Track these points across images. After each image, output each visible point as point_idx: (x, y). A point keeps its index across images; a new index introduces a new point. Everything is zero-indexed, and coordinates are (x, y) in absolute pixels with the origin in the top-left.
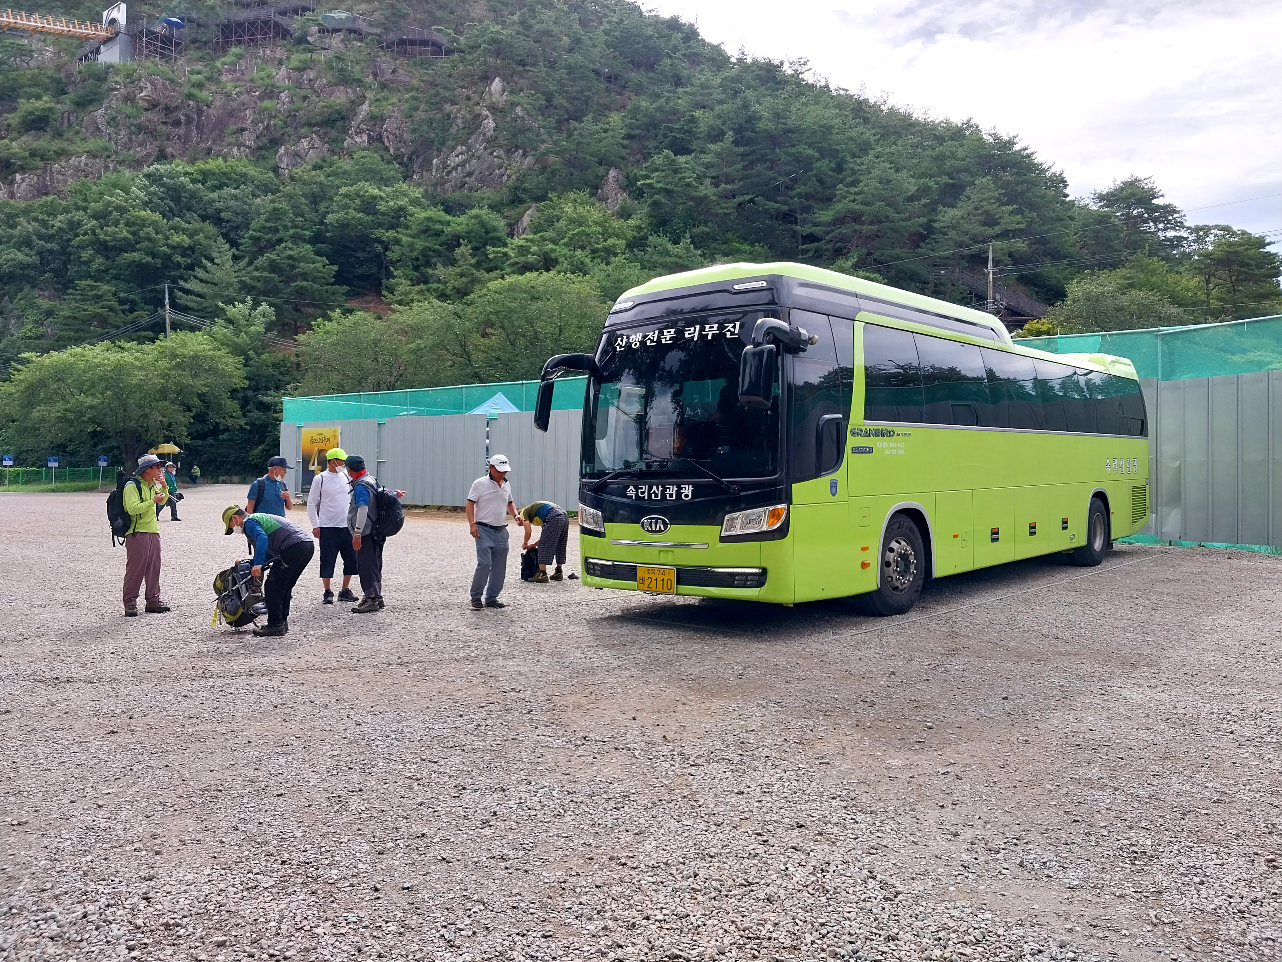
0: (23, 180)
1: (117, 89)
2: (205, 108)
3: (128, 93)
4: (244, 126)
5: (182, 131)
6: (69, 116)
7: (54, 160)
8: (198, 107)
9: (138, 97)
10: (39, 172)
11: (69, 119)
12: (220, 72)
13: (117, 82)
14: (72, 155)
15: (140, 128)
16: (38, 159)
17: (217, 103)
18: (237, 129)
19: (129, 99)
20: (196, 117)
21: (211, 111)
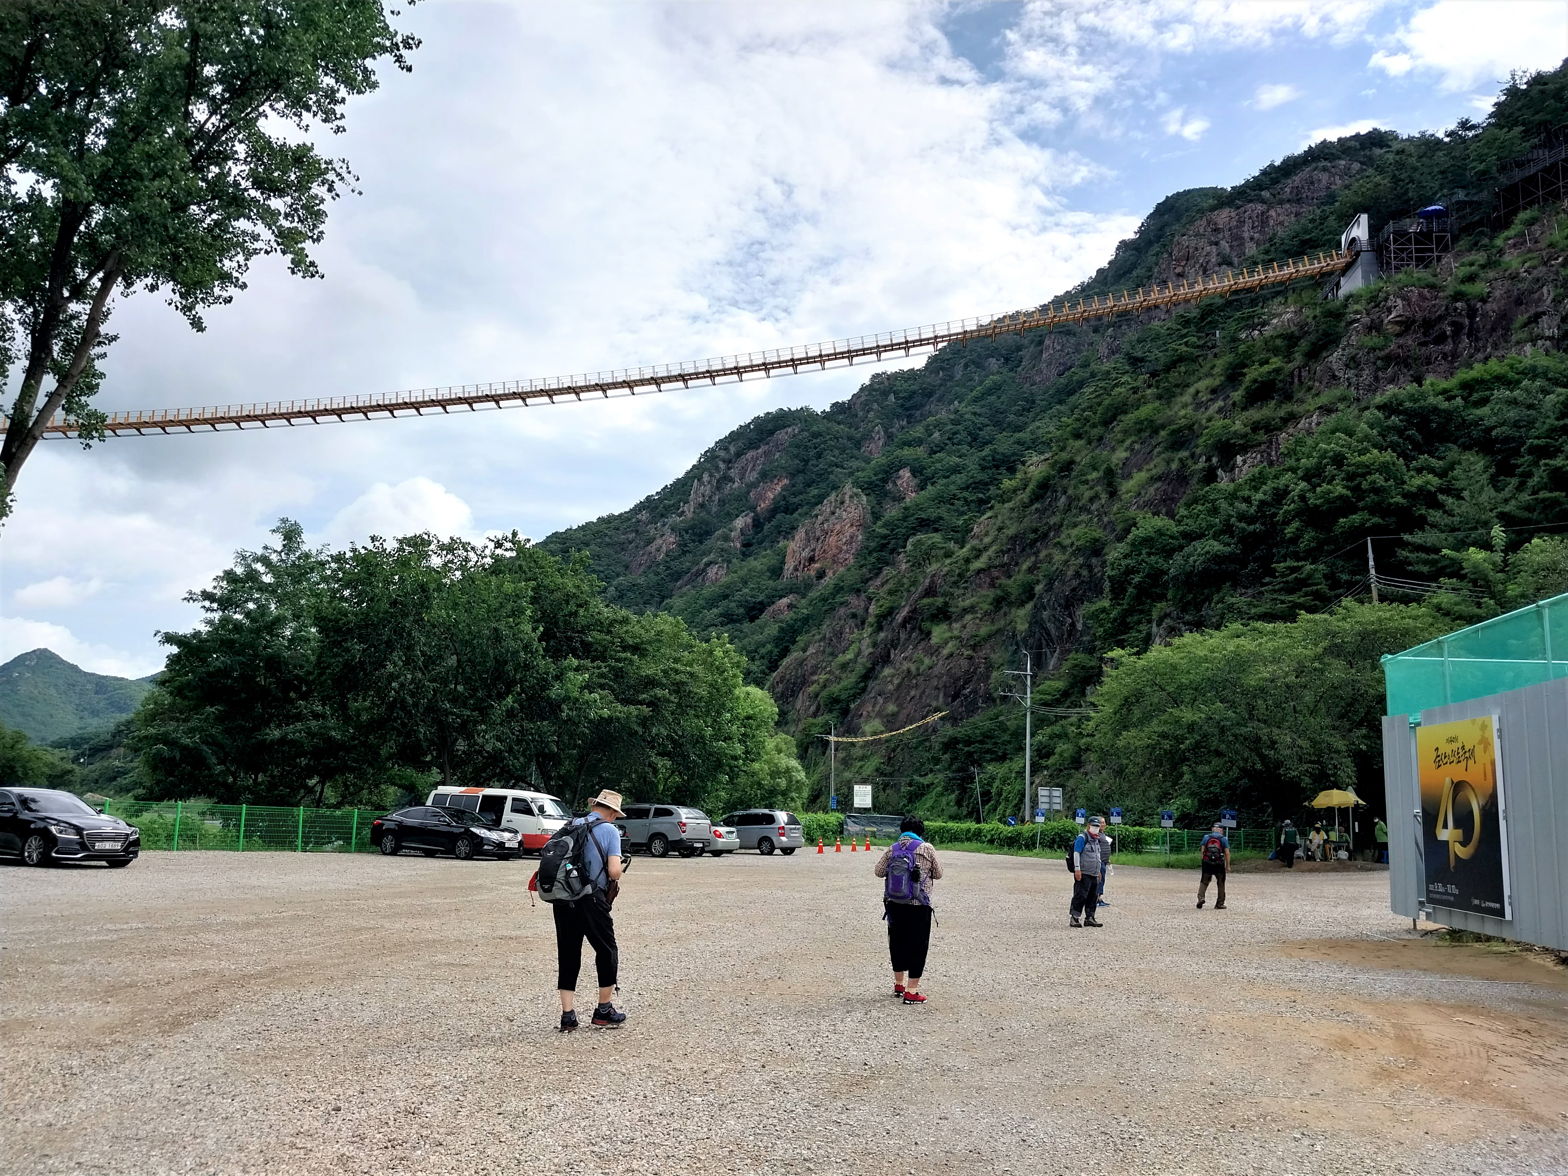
0: (1244, 462)
1: (1357, 321)
2: (1479, 305)
3: (1372, 321)
4: (1540, 310)
5: (1448, 347)
6: (1300, 372)
7: (1280, 429)
8: (1469, 305)
9: (1386, 321)
10: (1263, 447)
11: (1300, 376)
12: (1501, 252)
13: (1357, 312)
14: (1301, 417)
15: (1388, 359)
16: (1261, 432)
17: (1497, 293)
18: (1530, 318)
19: (1375, 327)
20: (1467, 321)
21: (1488, 306)
